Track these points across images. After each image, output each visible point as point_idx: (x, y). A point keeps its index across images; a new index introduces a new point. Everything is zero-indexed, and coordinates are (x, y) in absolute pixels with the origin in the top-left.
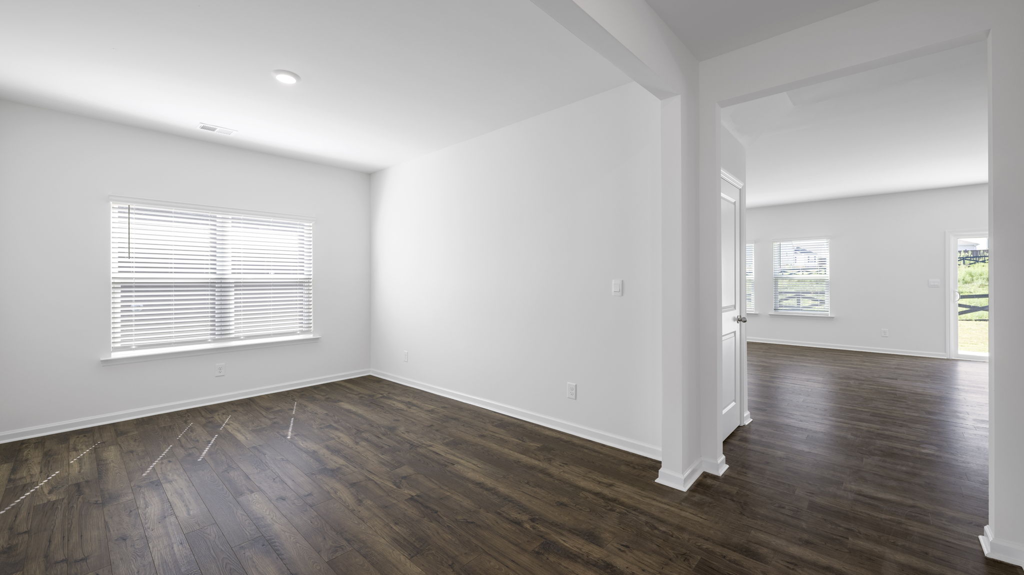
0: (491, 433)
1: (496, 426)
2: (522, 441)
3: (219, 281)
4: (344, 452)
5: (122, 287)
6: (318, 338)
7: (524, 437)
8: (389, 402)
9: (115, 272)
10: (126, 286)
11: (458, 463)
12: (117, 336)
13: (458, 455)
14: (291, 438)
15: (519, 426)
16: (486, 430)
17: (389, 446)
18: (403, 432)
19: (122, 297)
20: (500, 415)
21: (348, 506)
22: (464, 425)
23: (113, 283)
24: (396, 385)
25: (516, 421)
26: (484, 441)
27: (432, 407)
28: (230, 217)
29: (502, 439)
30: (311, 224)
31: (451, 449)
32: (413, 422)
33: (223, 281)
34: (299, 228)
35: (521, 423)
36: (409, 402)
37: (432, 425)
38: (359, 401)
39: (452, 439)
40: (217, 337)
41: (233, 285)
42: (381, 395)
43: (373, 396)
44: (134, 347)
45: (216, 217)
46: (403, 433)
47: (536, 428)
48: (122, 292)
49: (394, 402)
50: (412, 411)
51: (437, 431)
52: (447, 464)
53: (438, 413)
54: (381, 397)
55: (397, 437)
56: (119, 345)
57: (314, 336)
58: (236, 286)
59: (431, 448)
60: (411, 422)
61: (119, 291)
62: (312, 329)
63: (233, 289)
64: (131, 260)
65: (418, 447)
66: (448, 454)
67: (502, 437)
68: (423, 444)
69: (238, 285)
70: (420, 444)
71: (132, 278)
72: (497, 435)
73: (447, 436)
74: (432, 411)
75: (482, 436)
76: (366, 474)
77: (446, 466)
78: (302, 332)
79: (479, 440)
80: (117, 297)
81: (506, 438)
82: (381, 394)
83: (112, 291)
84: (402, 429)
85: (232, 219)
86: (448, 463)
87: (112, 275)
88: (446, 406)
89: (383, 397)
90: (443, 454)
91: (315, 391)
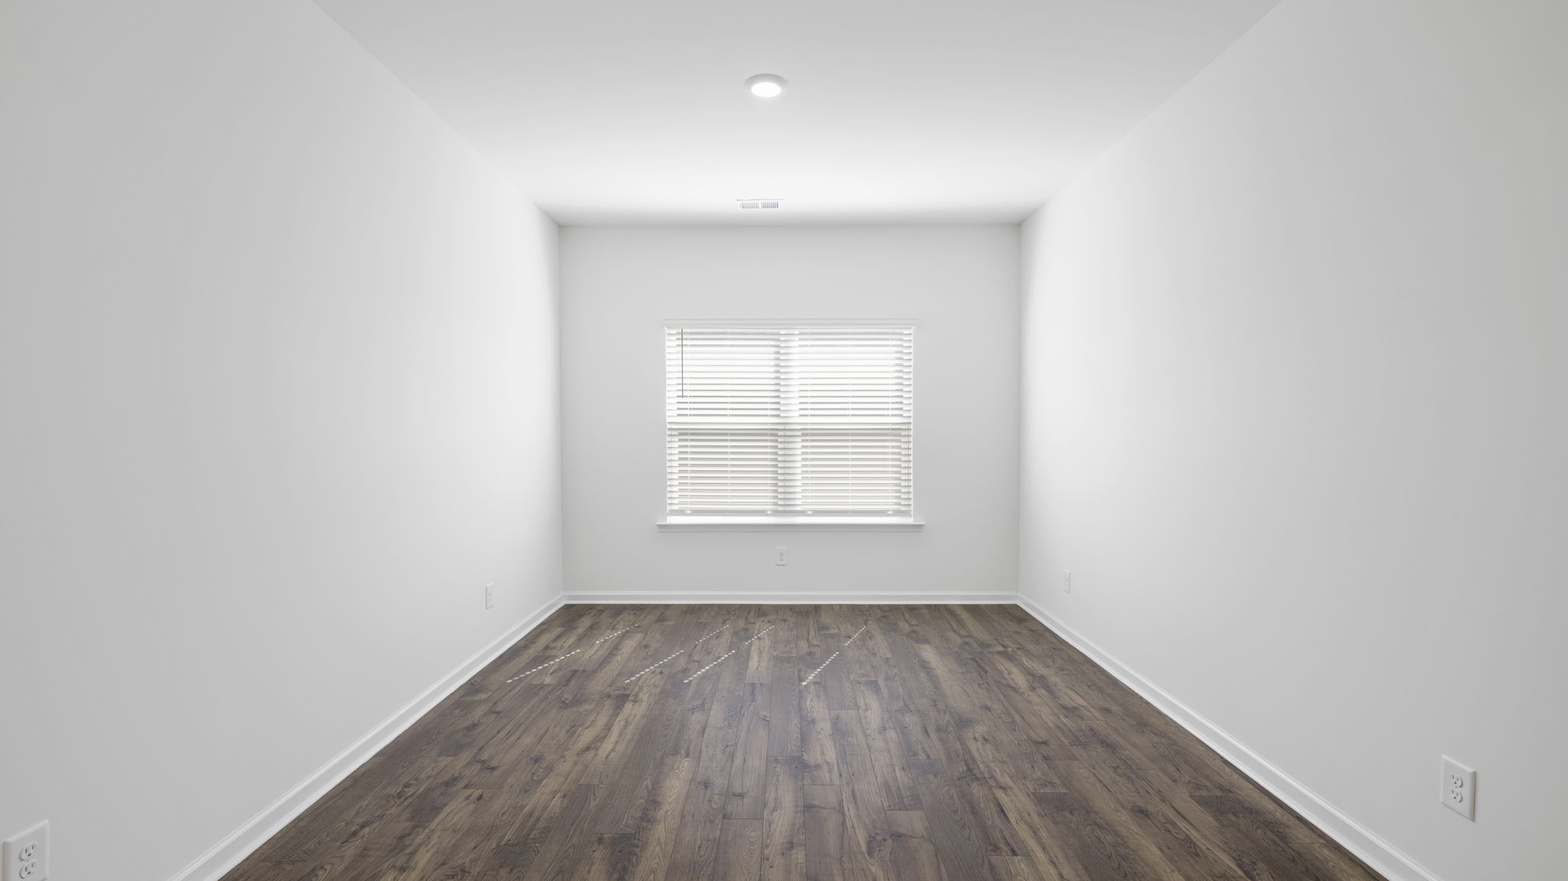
0: (1171, 814)
1: (1202, 802)
2: (1245, 872)
3: (782, 427)
4: (850, 739)
5: (680, 434)
6: (922, 525)
7: (1260, 865)
8: (1004, 665)
9: (672, 415)
10: (683, 433)
11: (1028, 856)
12: (675, 496)
13: (1044, 834)
14: (806, 686)
15: (1270, 825)
16: (1163, 800)
17: (928, 756)
18: (977, 735)
19: (680, 446)
20: (1235, 776)
21: (767, 846)
22: (1115, 769)
23: (669, 429)
24: (1047, 634)
25: (1271, 806)
26: (1135, 829)
27: (1080, 701)
28: (797, 332)
29: (1188, 843)
30: (911, 331)
31: (1039, 814)
32: (1014, 722)
33: (787, 427)
34: (892, 339)
35: (1285, 818)
36: (1042, 677)
37: (1045, 743)
38: (957, 649)
39: (1063, 790)
40: (780, 509)
41: (799, 433)
42: (1001, 649)
43: (989, 646)
44: (689, 512)
45: (779, 334)
46: (975, 738)
47: (1326, 852)
48: (680, 440)
49: (1014, 669)
50: (1033, 698)
51: (1046, 758)
52: (1002, 845)
53: (1081, 718)
54: (999, 653)
55: (958, 743)
56: (676, 508)
57: (914, 521)
58: (803, 435)
59: (1000, 794)
60: (1010, 720)
61: (676, 439)
62: (912, 508)
63: (799, 439)
64: (684, 400)
65: (978, 779)
66: (1027, 823)
67: (1193, 834)
68: (992, 777)
69: (808, 433)
70: (987, 775)
71: (686, 423)
72: (1182, 824)
73: (1057, 781)
74: (1071, 711)
75: (1141, 813)
76: (846, 795)
77: (996, 849)
78: (897, 513)
79: (1125, 823)
80: (674, 447)
81: (1201, 843)
82: (1004, 647)
83: (668, 439)
84: (980, 729)
85: (800, 334)
86: (1008, 844)
87: (669, 420)
88: (1115, 708)
89: (1004, 654)
90: (1013, 817)
91: (907, 615)
